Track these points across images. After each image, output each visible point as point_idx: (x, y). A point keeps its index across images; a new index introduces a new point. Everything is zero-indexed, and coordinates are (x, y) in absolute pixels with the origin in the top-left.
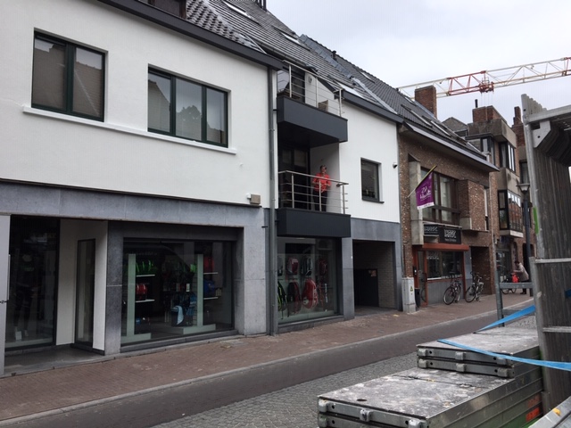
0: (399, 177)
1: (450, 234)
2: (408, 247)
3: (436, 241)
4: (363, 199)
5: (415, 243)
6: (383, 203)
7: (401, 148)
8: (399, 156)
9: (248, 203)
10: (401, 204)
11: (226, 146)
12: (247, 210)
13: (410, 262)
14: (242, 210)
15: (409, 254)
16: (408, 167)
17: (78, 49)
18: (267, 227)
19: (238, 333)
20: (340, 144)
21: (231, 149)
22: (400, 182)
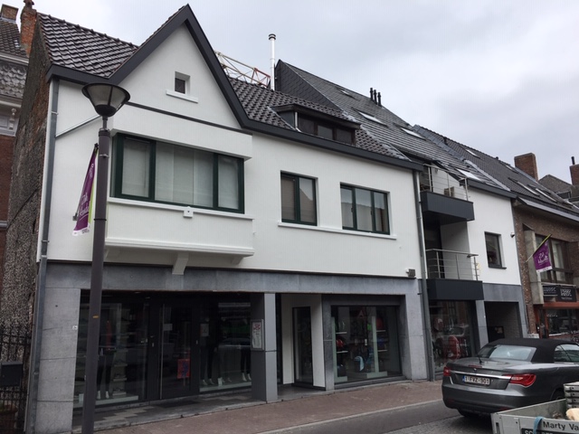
0: (517, 245)
1: (566, 293)
2: (530, 306)
3: (554, 300)
4: (489, 267)
5: (535, 302)
6: (505, 268)
7: (516, 219)
8: (515, 227)
9: (407, 276)
10: (521, 269)
11: (389, 234)
12: (407, 281)
13: (532, 320)
14: (402, 281)
15: (531, 313)
16: (524, 235)
17: (300, 179)
18: (421, 294)
19: (406, 379)
20: (468, 222)
21: (392, 235)
22: (518, 249)
